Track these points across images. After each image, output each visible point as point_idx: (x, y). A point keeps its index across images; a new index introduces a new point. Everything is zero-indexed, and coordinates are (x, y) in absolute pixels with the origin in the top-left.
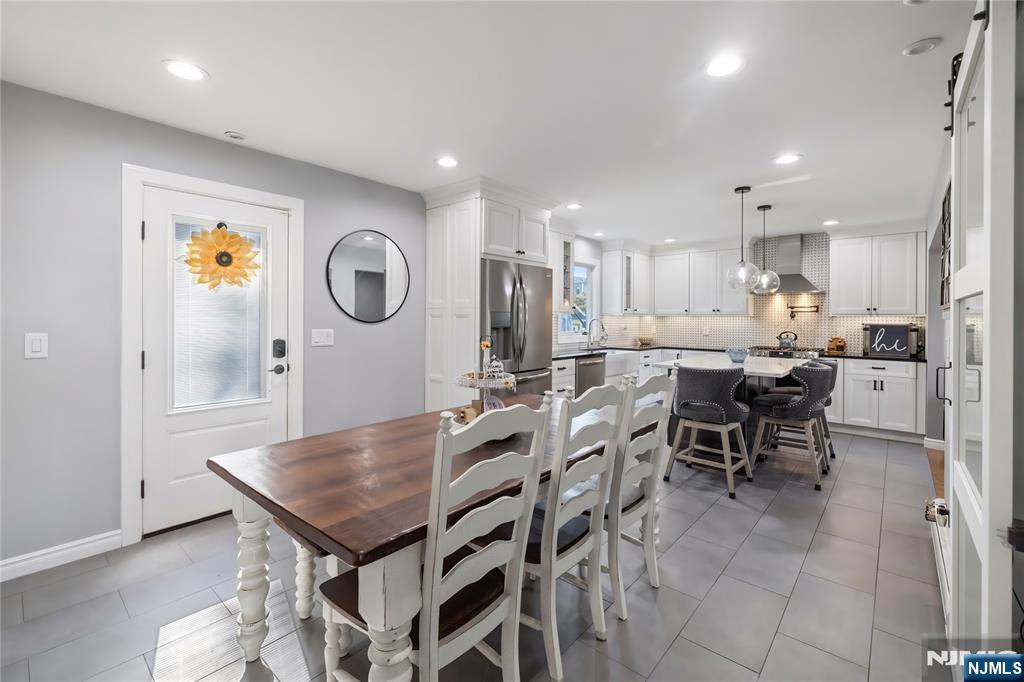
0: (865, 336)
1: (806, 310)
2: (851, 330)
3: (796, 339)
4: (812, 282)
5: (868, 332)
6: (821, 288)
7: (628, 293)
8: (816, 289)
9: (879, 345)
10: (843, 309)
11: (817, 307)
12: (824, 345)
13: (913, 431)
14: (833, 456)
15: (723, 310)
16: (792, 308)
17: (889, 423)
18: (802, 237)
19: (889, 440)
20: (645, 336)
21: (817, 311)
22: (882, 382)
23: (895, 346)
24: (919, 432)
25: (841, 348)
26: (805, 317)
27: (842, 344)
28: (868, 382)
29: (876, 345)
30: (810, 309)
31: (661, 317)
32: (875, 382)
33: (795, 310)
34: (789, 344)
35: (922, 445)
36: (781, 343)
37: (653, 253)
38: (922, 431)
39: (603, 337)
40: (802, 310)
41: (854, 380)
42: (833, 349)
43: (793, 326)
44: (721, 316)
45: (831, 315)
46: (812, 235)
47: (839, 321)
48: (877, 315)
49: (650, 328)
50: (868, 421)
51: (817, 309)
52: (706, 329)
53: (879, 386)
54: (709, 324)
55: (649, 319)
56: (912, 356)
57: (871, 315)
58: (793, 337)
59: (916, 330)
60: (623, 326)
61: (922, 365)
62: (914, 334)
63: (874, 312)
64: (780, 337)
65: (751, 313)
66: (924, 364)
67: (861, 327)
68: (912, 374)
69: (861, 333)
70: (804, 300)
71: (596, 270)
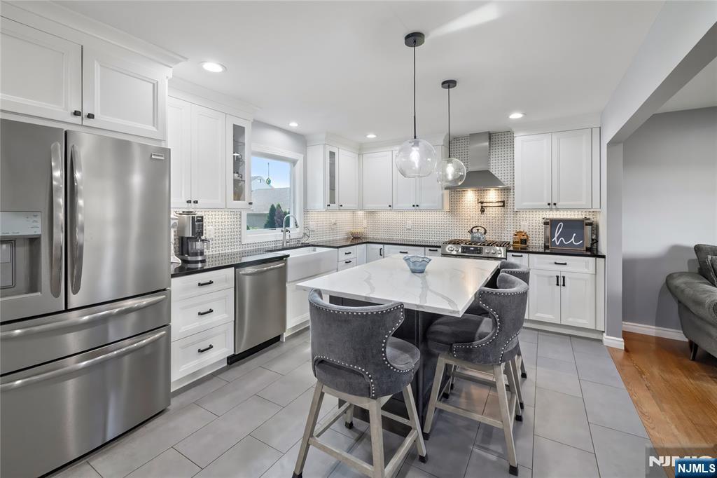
0: (545, 229)
1: (494, 204)
2: (533, 224)
3: (485, 233)
4: (499, 178)
5: (549, 226)
6: (507, 184)
7: (332, 188)
8: (503, 184)
9: (558, 239)
10: (526, 204)
11: (503, 202)
12: (509, 237)
13: (594, 328)
14: (524, 375)
15: (422, 206)
16: (482, 203)
17: (570, 319)
18: (490, 136)
19: (570, 336)
20: (358, 230)
21: (503, 206)
22: (564, 278)
23: (573, 239)
24: (598, 329)
25: (524, 241)
26: (493, 212)
27: (525, 237)
28: (551, 277)
29: (555, 238)
30: (497, 204)
31: (371, 213)
32: (558, 277)
33: (484, 205)
34: (479, 238)
35: (601, 341)
36: (473, 237)
37: (361, 150)
38: (601, 327)
39: (305, 234)
40: (491, 204)
41: (538, 276)
42: (517, 243)
43: (482, 221)
44: (420, 210)
45: (516, 210)
46: (497, 134)
47: (522, 215)
48: (557, 209)
49: (361, 223)
50: (551, 316)
51: (504, 204)
52: (409, 223)
53: (561, 282)
54: (412, 218)
55: (361, 214)
56: (588, 249)
57: (551, 209)
58: (483, 231)
59: (591, 224)
60: (333, 221)
61: (600, 260)
62: (589, 228)
63: (554, 207)
64: (471, 232)
65: (447, 207)
66: (603, 259)
67: (542, 221)
68: (592, 270)
69: (542, 227)
70: (492, 195)
71: (299, 165)
